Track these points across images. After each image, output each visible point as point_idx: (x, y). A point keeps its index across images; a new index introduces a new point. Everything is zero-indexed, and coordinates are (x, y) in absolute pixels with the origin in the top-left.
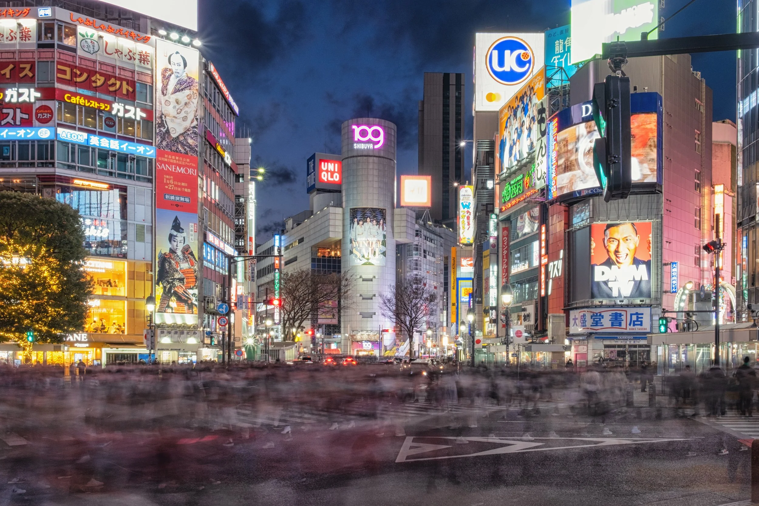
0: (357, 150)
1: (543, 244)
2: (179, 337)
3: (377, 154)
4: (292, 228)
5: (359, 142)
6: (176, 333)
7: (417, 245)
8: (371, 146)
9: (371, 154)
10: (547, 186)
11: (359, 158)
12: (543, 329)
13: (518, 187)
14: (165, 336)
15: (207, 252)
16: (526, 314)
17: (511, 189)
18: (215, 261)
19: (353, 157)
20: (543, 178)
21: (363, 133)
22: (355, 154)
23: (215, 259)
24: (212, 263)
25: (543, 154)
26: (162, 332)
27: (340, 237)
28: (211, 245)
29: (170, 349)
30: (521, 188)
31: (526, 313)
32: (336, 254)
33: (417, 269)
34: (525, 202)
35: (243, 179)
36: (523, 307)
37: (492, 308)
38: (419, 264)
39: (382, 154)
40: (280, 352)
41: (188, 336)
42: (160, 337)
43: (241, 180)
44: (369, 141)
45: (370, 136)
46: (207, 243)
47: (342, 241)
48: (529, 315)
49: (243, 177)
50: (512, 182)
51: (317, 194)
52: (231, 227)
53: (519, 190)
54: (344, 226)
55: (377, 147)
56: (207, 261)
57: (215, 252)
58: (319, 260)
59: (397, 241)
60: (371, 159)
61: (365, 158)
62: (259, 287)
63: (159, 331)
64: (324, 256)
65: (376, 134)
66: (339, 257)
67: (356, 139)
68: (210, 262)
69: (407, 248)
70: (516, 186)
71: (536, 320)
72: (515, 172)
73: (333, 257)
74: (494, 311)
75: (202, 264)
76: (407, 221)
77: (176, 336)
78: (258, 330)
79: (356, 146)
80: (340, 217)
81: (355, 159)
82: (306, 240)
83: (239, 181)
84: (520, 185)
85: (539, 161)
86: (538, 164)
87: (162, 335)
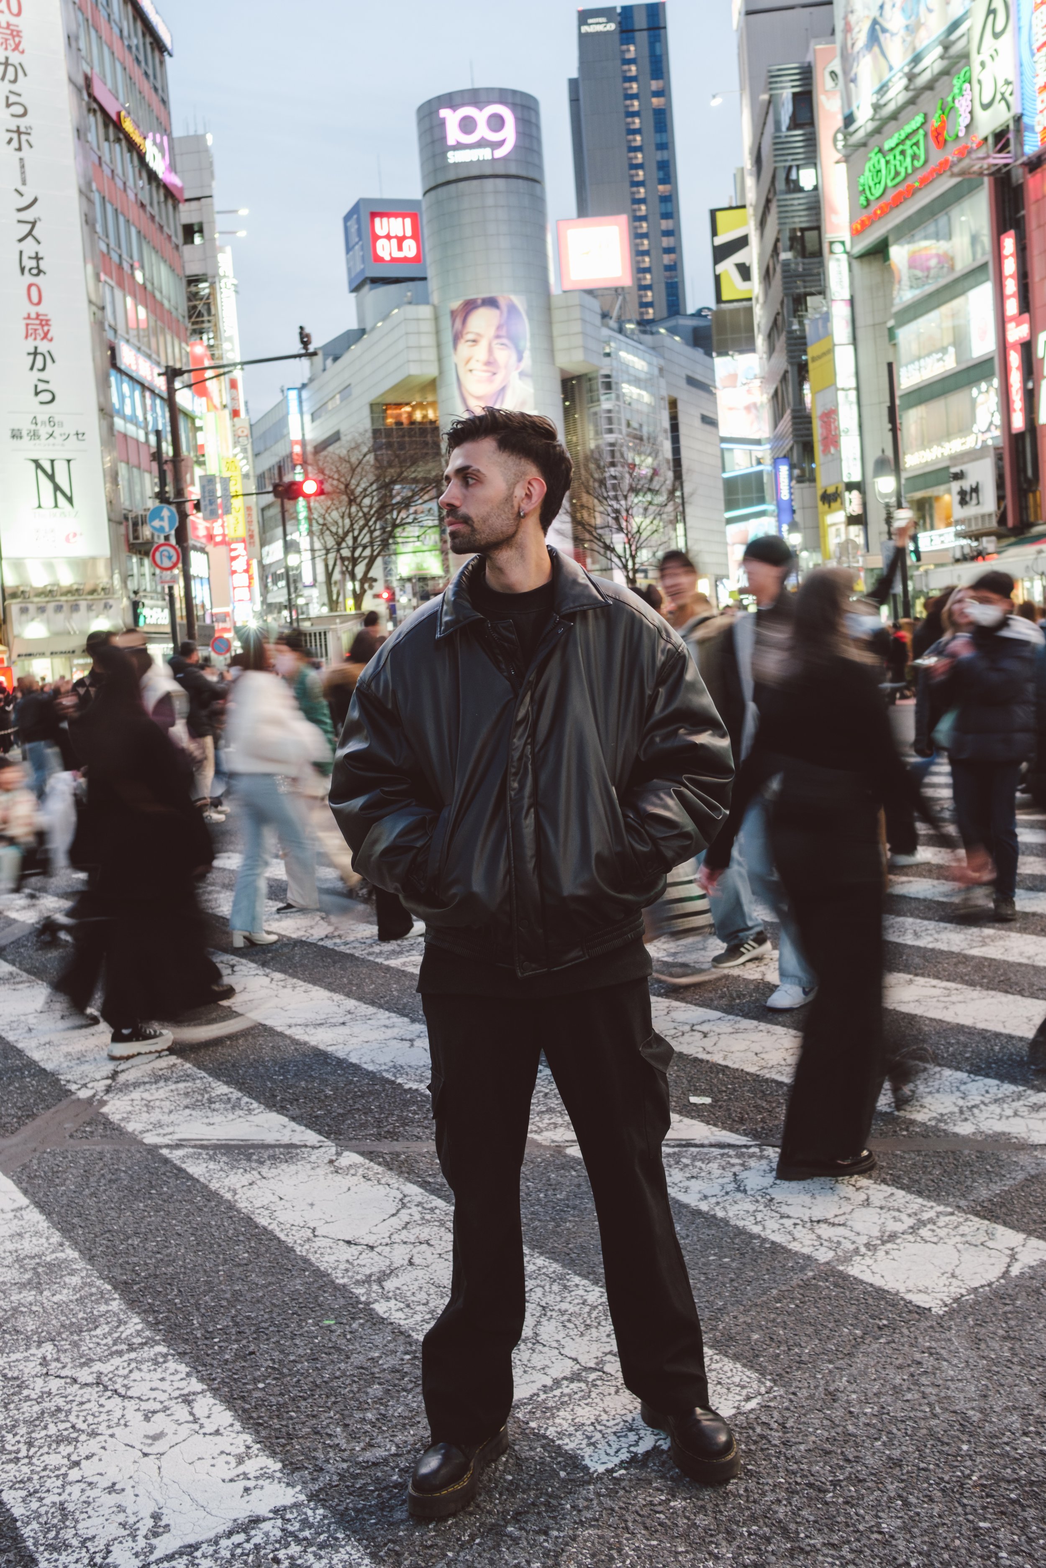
0: (456, 165)
1: (1011, 286)
2: (69, 619)
3: (501, 171)
4: (324, 370)
5: (459, 146)
6: (59, 609)
7: (608, 376)
8: (485, 154)
9: (488, 171)
10: (1018, 119)
11: (461, 185)
12: (1021, 521)
13: (909, 152)
14: (33, 619)
15: (122, 398)
16: (967, 488)
17: (887, 162)
18: (145, 419)
19: (448, 183)
20: (1003, 98)
21: (467, 125)
22: (452, 176)
23: (145, 414)
24: (137, 424)
25: (998, 29)
26: (24, 610)
27: (431, 371)
28: (131, 378)
29: (48, 653)
30: (922, 153)
31: (967, 484)
32: (425, 416)
33: (610, 431)
34: (953, 175)
35: (202, 237)
36: (954, 470)
37: (850, 487)
38: (615, 420)
39: (513, 171)
40: (330, 636)
41: (93, 614)
42: (20, 623)
43: (197, 239)
44: (482, 143)
45: (482, 131)
46: (120, 371)
47: (438, 382)
48: (975, 490)
49: (201, 231)
50: (888, 145)
51: (371, 289)
52: (178, 337)
53: (914, 157)
54: (439, 345)
55: (500, 153)
56: (124, 417)
57: (143, 397)
58: (389, 432)
59: (562, 371)
60: (489, 184)
61: (475, 183)
62: (263, 510)
63: (14, 607)
64: (399, 423)
65: (497, 123)
66: (432, 422)
67: (451, 141)
68: (133, 420)
69: (585, 385)
70: (903, 153)
71: (1000, 498)
72: (894, 116)
73: (420, 423)
74: (855, 495)
75: (111, 426)
76: (584, 321)
77: (60, 617)
78: (270, 605)
79: (454, 157)
80: (428, 326)
81: (452, 187)
82: (356, 391)
83: (192, 242)
84: (917, 144)
85: (985, 56)
86: (983, 64)
87: (24, 617)
